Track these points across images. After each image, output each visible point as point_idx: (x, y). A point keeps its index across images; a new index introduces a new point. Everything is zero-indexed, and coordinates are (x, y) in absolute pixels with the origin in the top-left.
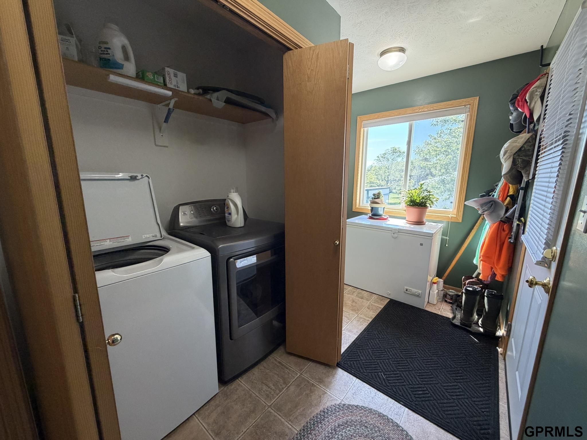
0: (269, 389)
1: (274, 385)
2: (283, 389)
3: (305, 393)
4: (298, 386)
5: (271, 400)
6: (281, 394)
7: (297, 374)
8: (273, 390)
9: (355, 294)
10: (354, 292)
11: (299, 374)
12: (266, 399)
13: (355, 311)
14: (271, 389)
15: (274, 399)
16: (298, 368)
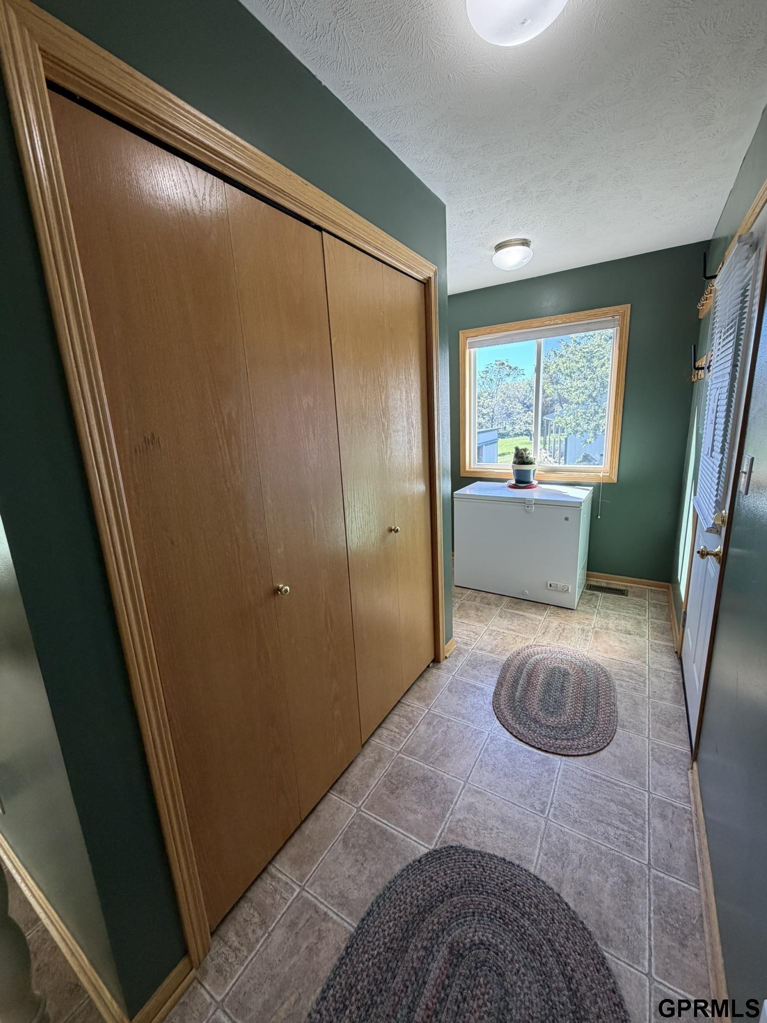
0: (393, 733)
1: (396, 727)
2: (410, 729)
3: (440, 731)
4: (429, 724)
5: (399, 744)
6: (408, 736)
7: (424, 711)
8: (398, 733)
9: (478, 600)
10: (476, 597)
11: (427, 711)
12: (391, 745)
13: (483, 622)
14: (395, 732)
15: (402, 743)
16: (424, 704)
